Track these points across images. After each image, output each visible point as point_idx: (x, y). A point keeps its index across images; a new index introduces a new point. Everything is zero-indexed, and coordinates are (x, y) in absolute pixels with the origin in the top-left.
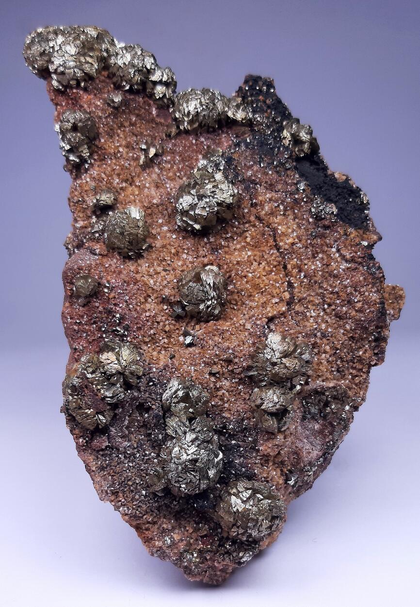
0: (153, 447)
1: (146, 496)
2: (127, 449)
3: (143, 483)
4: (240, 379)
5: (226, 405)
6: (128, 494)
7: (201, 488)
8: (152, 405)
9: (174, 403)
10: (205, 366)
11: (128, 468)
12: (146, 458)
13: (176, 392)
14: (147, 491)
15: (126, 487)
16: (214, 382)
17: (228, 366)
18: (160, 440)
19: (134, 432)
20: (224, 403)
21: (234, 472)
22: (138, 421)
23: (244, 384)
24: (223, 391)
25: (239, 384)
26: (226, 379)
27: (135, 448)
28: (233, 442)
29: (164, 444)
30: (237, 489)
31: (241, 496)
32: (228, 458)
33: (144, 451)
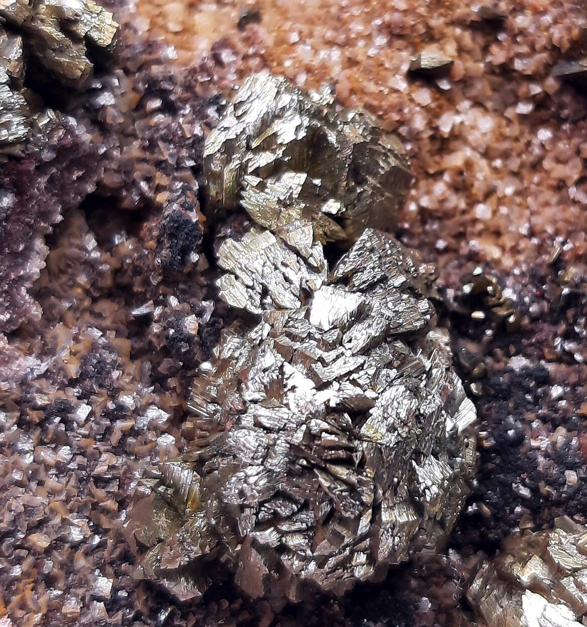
0: (158, 381)
1: (112, 605)
2: (37, 384)
3: (102, 545)
4: (541, 103)
5: (482, 211)
6: (29, 594)
7: (383, 553)
8: (159, 189)
9: (256, 172)
10: (390, 44)
11: (35, 472)
12: (120, 425)
13: (266, 122)
14: (123, 581)
15: (19, 561)
16: (426, 108)
17: (486, 50)
18: (189, 339)
19: (70, 316)
20: (472, 203)
21: (525, 492)
22: (91, 265)
23: (556, 122)
24: (468, 152)
25: (532, 122)
26: (478, 103)
27: (73, 383)
28: (518, 363)
29: (208, 356)
30: (546, 559)
31: (572, 589)
32: (499, 427)
33: (114, 393)
